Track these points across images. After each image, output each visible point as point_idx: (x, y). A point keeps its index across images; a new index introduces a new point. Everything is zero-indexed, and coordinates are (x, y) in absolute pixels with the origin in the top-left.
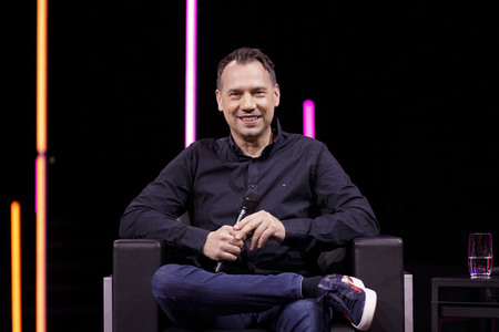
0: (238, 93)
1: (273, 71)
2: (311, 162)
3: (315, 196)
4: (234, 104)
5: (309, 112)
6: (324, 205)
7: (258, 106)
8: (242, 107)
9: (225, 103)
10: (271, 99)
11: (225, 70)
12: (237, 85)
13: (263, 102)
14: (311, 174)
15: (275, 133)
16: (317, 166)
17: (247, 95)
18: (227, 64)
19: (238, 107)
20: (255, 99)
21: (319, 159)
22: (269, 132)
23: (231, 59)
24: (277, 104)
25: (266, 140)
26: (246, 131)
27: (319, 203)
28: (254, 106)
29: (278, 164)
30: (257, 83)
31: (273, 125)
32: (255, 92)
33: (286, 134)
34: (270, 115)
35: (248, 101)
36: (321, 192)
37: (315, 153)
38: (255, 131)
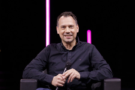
0: (64, 27)
1: (76, 20)
2: (90, 52)
3: (91, 63)
4: (63, 31)
5: (89, 34)
6: (94, 67)
7: (71, 32)
8: (65, 32)
9: (60, 31)
10: (76, 30)
11: (60, 19)
12: (64, 24)
13: (73, 30)
14: (89, 56)
15: (77, 42)
16: (92, 53)
17: (67, 28)
18: (60, 17)
19: (64, 32)
20: (70, 29)
21: (92, 51)
22: (75, 41)
23: (62, 16)
24: (78, 31)
25: (74, 44)
26: (67, 40)
27: (92, 66)
28: (70, 32)
29: (78, 52)
30: (71, 24)
31: (76, 39)
32: (70, 26)
33: (81, 42)
34: (75, 35)
35: (68, 30)
36: (93, 62)
37: (91, 49)
38: (70, 40)
